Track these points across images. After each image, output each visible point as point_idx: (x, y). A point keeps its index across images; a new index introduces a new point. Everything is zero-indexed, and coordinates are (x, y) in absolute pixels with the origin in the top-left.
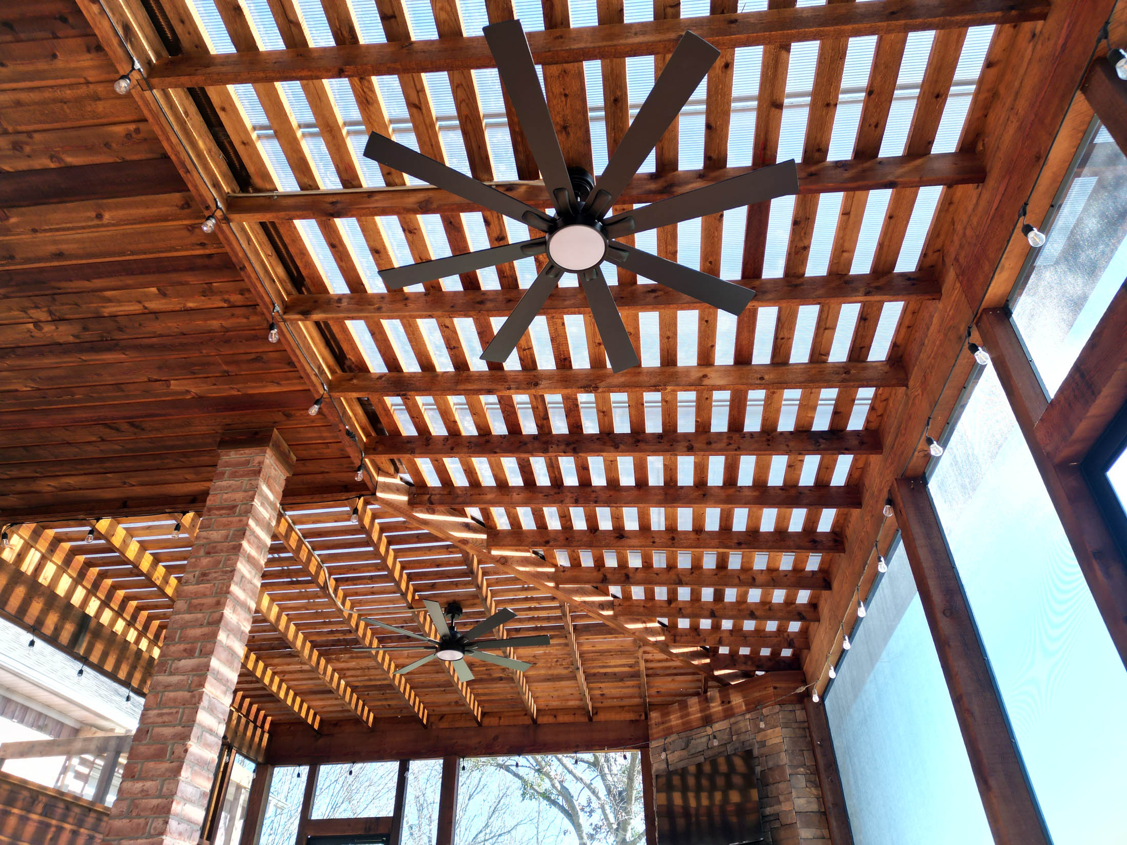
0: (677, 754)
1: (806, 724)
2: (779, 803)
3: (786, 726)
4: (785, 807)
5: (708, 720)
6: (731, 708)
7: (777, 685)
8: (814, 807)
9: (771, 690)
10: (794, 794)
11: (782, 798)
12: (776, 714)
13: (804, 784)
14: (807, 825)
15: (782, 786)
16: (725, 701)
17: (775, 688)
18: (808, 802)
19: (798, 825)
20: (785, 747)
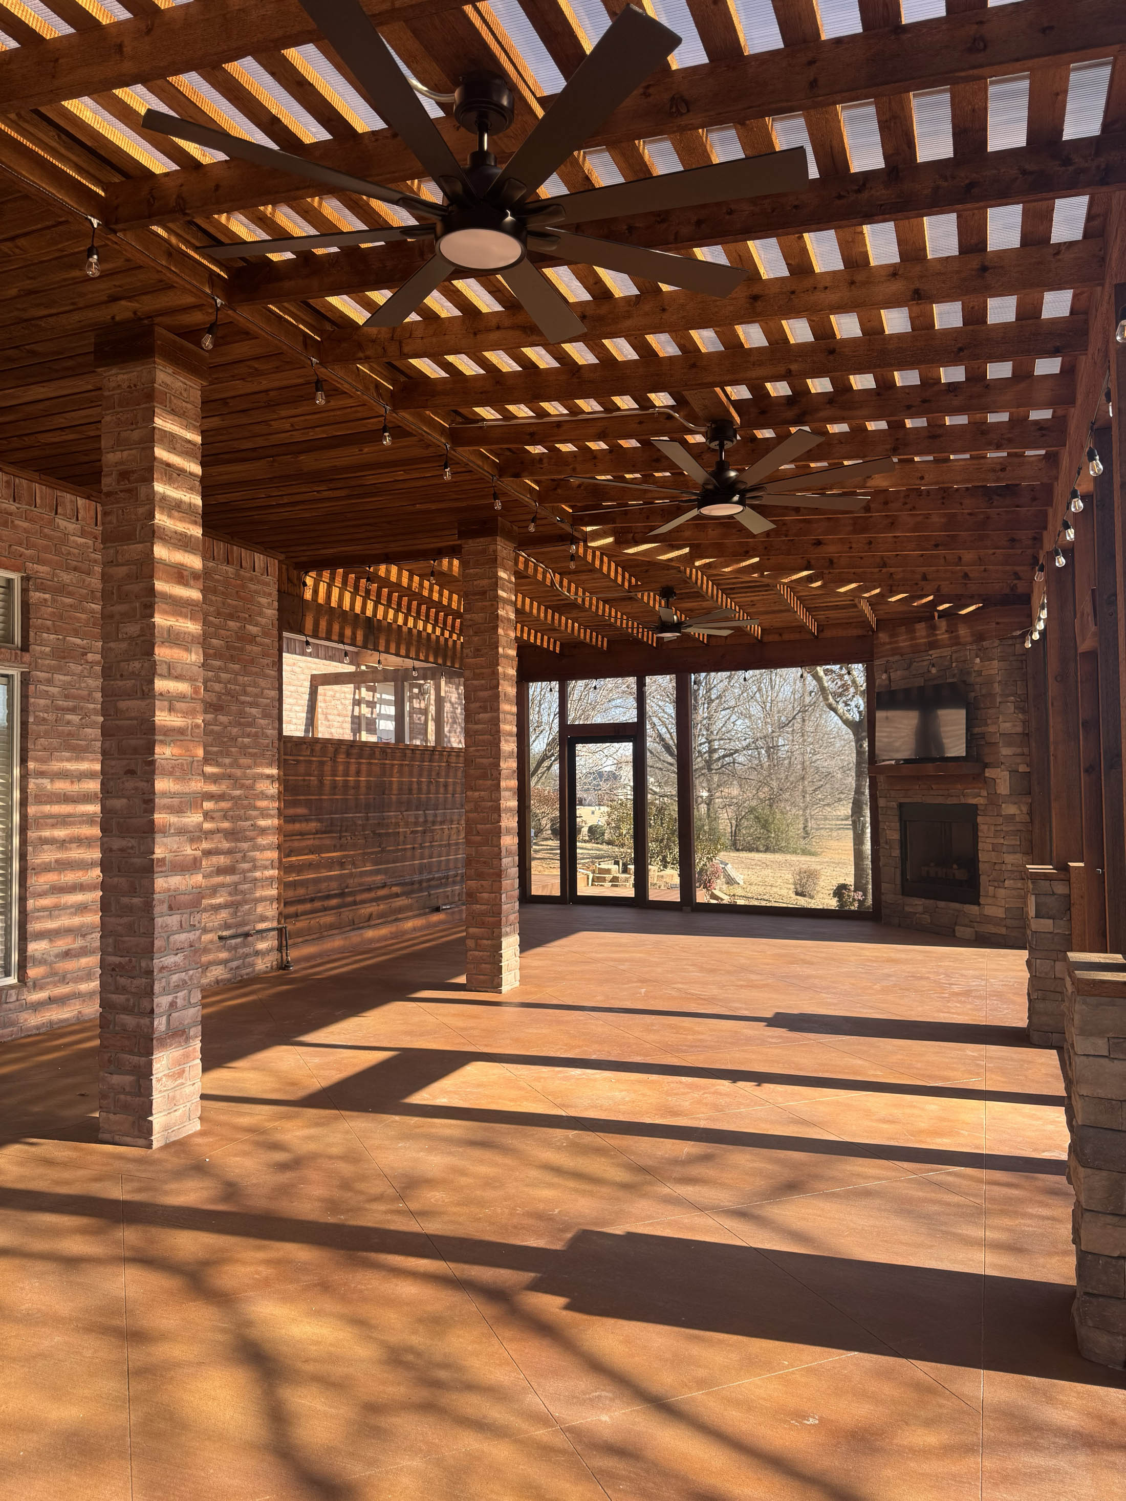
0: (899, 673)
1: (1024, 657)
2: (987, 725)
3: (1002, 659)
4: (992, 729)
5: (933, 645)
6: (957, 637)
7: (999, 621)
8: (1019, 729)
9: (993, 625)
10: (1000, 719)
11: (989, 721)
12: (994, 648)
13: (1012, 710)
14: (1009, 745)
15: (991, 711)
16: (951, 630)
17: (998, 623)
18: (1014, 726)
19: (1001, 745)
20: (998, 678)
